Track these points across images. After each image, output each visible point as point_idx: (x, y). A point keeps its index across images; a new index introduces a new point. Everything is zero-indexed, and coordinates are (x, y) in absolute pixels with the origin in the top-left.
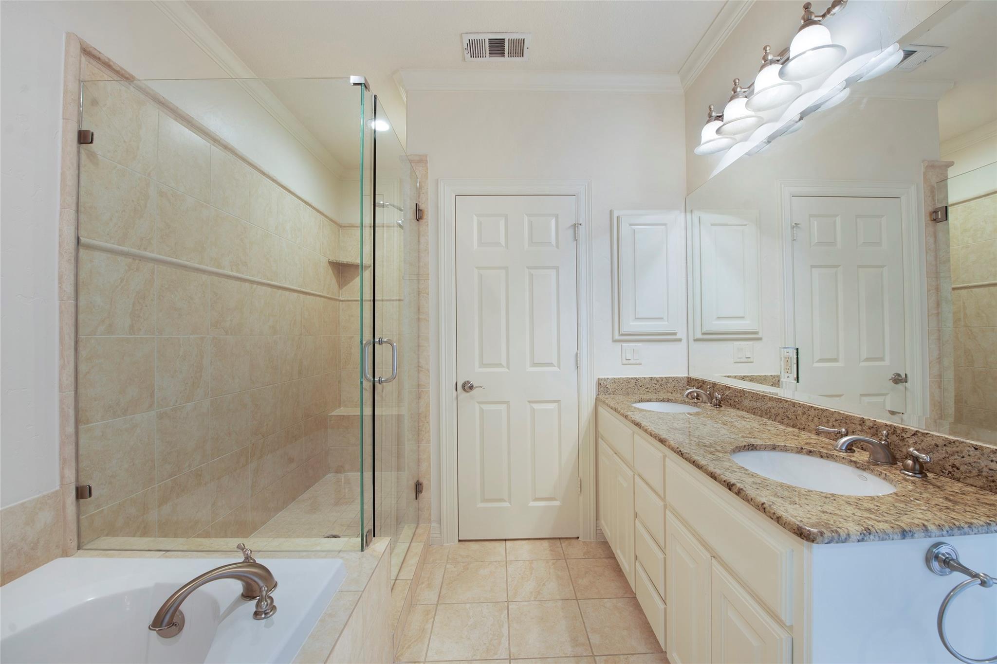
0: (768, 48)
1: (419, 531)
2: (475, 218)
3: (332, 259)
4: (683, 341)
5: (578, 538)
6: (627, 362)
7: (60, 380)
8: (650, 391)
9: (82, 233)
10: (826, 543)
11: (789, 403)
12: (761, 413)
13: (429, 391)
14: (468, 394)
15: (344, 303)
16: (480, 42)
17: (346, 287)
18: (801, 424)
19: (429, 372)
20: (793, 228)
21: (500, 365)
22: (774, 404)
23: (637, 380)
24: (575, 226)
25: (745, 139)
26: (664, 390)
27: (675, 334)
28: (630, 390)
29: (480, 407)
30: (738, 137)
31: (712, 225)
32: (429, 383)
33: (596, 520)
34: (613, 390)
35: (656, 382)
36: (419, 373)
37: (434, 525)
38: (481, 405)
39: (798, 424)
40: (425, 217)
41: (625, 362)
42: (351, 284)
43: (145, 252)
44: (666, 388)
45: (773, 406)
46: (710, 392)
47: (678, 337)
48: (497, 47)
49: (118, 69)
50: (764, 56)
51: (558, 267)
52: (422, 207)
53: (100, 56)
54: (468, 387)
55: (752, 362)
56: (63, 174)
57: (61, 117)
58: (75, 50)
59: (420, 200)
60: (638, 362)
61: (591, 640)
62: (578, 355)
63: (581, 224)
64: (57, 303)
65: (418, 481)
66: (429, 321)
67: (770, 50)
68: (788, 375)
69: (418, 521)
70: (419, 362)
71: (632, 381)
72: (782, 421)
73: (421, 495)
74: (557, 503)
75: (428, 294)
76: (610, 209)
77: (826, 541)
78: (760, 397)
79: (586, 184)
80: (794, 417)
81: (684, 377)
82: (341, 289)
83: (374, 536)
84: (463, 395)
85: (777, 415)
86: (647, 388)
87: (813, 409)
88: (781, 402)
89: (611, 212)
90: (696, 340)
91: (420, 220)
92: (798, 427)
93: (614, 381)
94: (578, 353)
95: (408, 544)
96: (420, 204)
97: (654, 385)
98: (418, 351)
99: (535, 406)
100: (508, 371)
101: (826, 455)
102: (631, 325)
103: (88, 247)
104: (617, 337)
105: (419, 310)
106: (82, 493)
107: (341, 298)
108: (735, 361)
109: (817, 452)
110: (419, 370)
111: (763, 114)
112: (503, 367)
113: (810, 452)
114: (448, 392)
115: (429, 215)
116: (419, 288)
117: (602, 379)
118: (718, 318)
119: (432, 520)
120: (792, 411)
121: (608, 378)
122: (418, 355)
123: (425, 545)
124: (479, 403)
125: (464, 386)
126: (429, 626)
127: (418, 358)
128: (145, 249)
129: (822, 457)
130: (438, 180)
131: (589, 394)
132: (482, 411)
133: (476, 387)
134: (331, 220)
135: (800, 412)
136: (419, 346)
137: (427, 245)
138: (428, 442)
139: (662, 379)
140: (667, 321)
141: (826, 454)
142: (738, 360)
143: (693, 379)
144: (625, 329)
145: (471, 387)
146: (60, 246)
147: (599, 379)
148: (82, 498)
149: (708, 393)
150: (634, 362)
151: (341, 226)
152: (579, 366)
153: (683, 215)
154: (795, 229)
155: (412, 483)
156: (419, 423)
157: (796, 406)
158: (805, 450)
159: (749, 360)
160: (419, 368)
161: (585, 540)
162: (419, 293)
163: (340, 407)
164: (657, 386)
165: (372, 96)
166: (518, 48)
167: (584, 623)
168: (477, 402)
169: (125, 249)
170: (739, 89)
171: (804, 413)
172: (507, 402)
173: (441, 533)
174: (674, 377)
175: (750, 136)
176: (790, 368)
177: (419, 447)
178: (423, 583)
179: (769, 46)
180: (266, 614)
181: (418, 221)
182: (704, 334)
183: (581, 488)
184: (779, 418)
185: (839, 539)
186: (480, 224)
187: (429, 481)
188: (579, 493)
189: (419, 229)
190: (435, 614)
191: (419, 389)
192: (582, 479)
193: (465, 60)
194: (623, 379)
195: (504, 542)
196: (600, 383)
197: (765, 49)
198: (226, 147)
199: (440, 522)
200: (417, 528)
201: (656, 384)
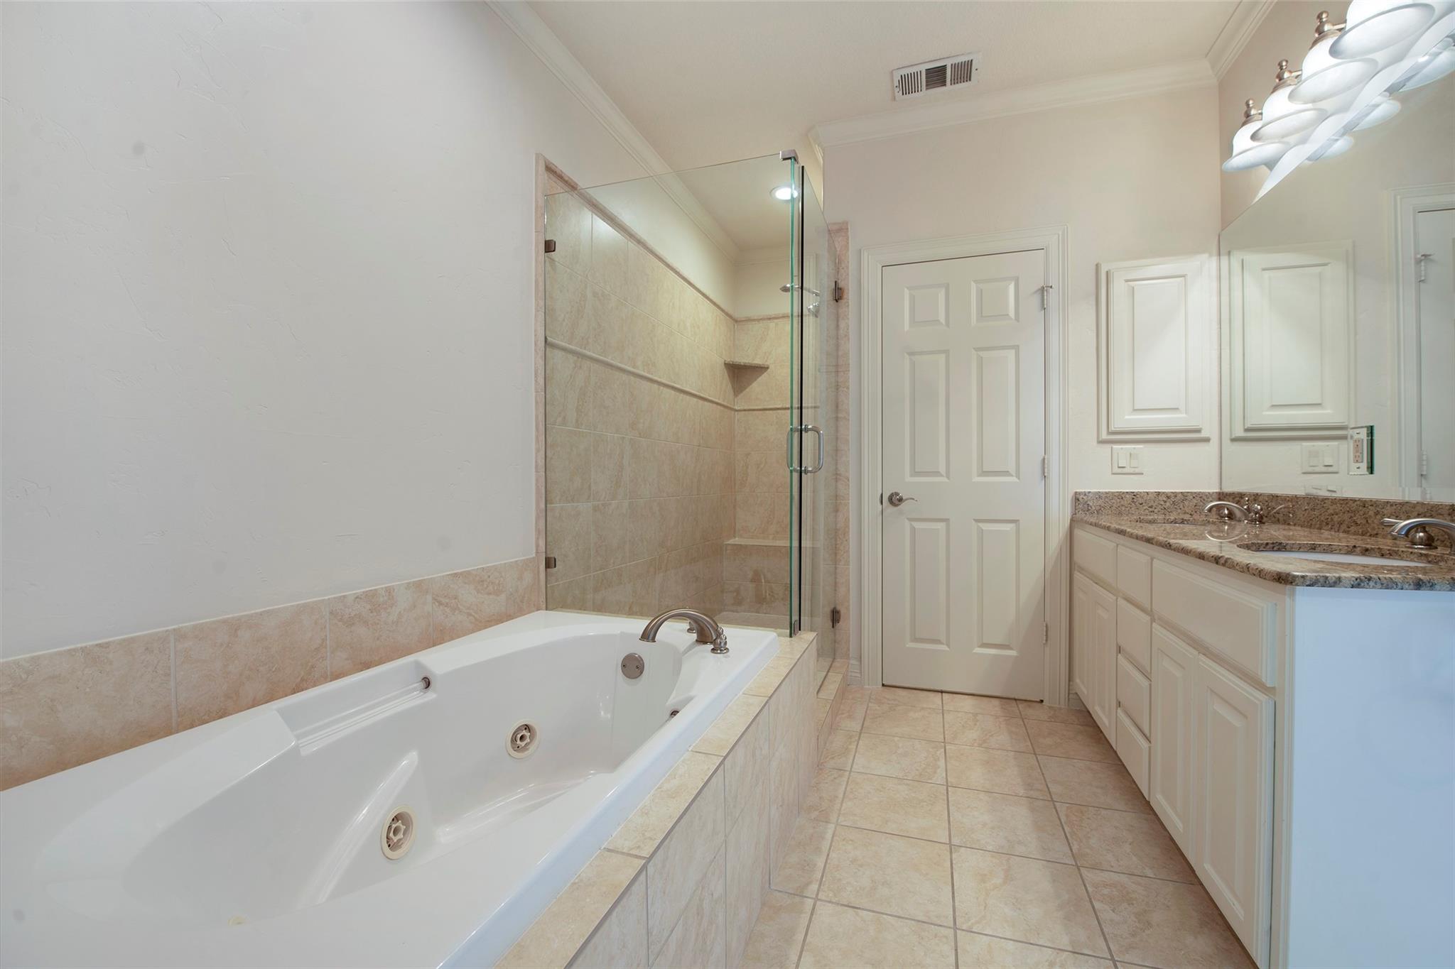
0: (1324, 16)
1: (836, 664)
2: (907, 292)
3: (728, 360)
4: (1211, 441)
5: (1042, 701)
6: (1120, 470)
7: (536, 462)
8: (1156, 511)
9: (548, 333)
10: (1307, 586)
11: (1358, 503)
12: (1320, 524)
13: (849, 503)
14: (896, 508)
15: (740, 413)
16: (915, 76)
17: (742, 394)
18: (1374, 529)
19: (848, 480)
20: (1418, 262)
21: (937, 474)
22: (1338, 507)
23: (1134, 495)
24: (1043, 291)
25: (1303, 141)
26: (1179, 511)
27: (1199, 431)
28: (1123, 508)
29: (911, 525)
30: (1292, 139)
31: (1264, 270)
32: (848, 494)
33: (1069, 681)
34: (1098, 508)
35: (1165, 499)
36: (837, 481)
37: (853, 662)
38: (913, 523)
39: (1369, 529)
40: (845, 296)
41: (1116, 470)
42: (747, 390)
43: (584, 351)
44: (1181, 507)
45: (1337, 511)
46: (1248, 507)
47: (1204, 434)
48: (936, 76)
49: (567, 179)
50: (1319, 26)
51: (1018, 346)
52: (841, 285)
53: (556, 170)
54: (895, 500)
55: (1337, 473)
56: (536, 281)
57: (534, 231)
58: (542, 168)
59: (839, 276)
60: (1137, 471)
61: (1050, 789)
62: (1046, 462)
63: (1051, 287)
64: (534, 394)
65: (835, 608)
66: (849, 420)
67: (1327, 17)
68: (1358, 465)
69: (835, 654)
70: (837, 469)
71: (1127, 496)
72: (1348, 529)
73: (837, 625)
74: (1013, 653)
75: (848, 388)
76: (1095, 263)
77: (1308, 583)
78: (1319, 502)
79: (1060, 233)
80: (1364, 521)
81: (1213, 493)
82: (737, 396)
83: (800, 630)
84: (890, 510)
85: (1340, 523)
86: (1151, 507)
87: (1389, 505)
88: (1347, 503)
89: (1097, 266)
90: (1234, 440)
91: (839, 301)
92: (1368, 534)
93: (1099, 496)
94: (1046, 457)
95: (825, 673)
96: (839, 281)
97: (1162, 503)
98: (836, 456)
99: (985, 527)
100: (947, 480)
101: (1388, 552)
102: (1125, 419)
103: (553, 346)
104: (1104, 436)
105: (837, 407)
106: (550, 563)
107: (736, 408)
108: (1304, 471)
109: (1376, 550)
110: (836, 478)
111: (1327, 105)
112: (942, 476)
113: (1367, 550)
114: (871, 507)
115: (850, 295)
116: (838, 382)
117: (1080, 493)
118: (1273, 406)
119: (850, 656)
120: (1361, 513)
121: (1089, 492)
122: (837, 460)
123: (843, 676)
124: (910, 520)
125: (891, 499)
126: (853, 747)
127: (836, 464)
128: (585, 348)
129: (1383, 555)
130: (860, 250)
131: (1061, 513)
132: (913, 530)
133: (906, 499)
134: (727, 314)
135: (1371, 513)
136: (837, 450)
137: (848, 329)
138: (847, 563)
139: (1175, 494)
140: (1186, 413)
141: (1389, 550)
142: (1310, 469)
143: (1227, 494)
144: (1117, 424)
145: (901, 500)
146: (535, 344)
147: (1076, 493)
148: (549, 567)
149: (1245, 507)
150: (1132, 471)
151: (736, 321)
152: (1046, 474)
153: (1215, 259)
154: (1423, 264)
155: (828, 610)
156: (836, 540)
157: (1367, 506)
158: (1359, 549)
159: (1330, 469)
160: (837, 476)
161: (1052, 705)
162: (837, 387)
163: (735, 537)
164: (1168, 504)
165: (799, 168)
166: (964, 72)
167: (1043, 774)
168: (908, 519)
169: (573, 347)
170: (1286, 75)
171: (1377, 513)
172: (946, 520)
173: (861, 673)
174: (1195, 493)
175: (1310, 136)
176: (1361, 455)
177: (836, 568)
178: (843, 714)
179: (1325, 12)
180: (721, 650)
181: (837, 301)
182: (1247, 430)
183: (1047, 635)
184: (1344, 527)
185: (1326, 582)
186: (912, 298)
187: (848, 608)
188: (1044, 642)
189: (838, 312)
190: (859, 739)
191: (836, 500)
192: (1049, 625)
193: (895, 99)
194: (1113, 493)
195: (940, 694)
196: (1077, 498)
197: (1319, 17)
198: (640, 242)
199: (860, 659)
200: (833, 662)
201: (1165, 502)
